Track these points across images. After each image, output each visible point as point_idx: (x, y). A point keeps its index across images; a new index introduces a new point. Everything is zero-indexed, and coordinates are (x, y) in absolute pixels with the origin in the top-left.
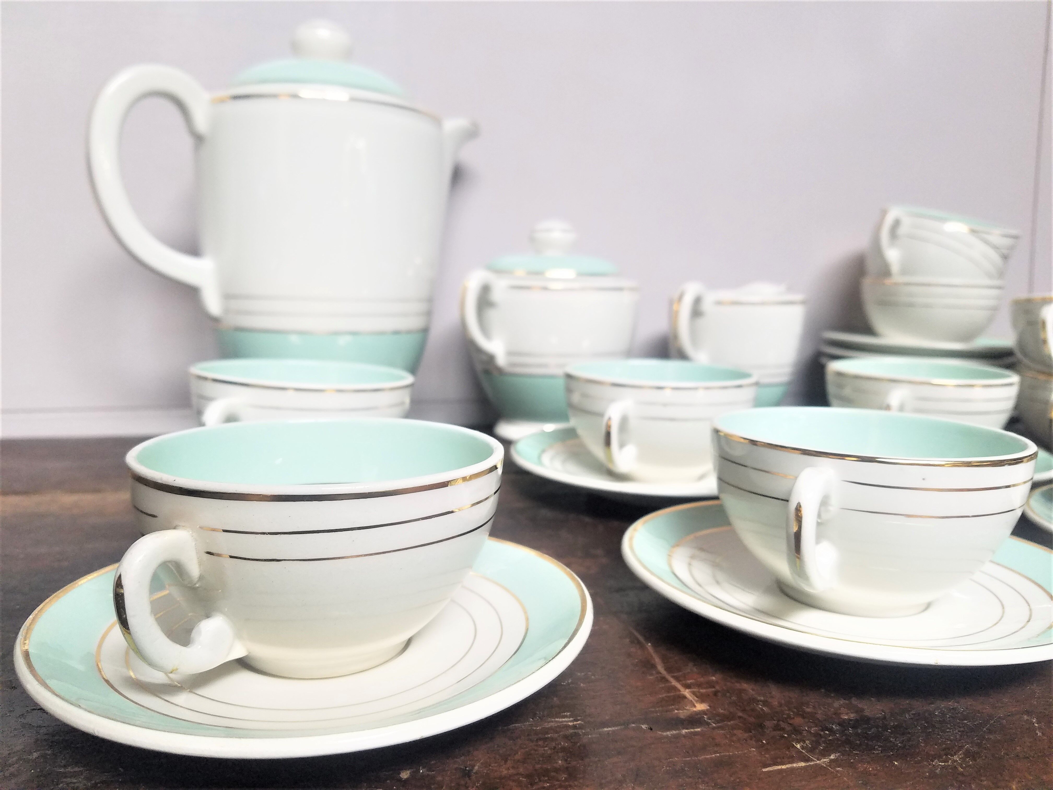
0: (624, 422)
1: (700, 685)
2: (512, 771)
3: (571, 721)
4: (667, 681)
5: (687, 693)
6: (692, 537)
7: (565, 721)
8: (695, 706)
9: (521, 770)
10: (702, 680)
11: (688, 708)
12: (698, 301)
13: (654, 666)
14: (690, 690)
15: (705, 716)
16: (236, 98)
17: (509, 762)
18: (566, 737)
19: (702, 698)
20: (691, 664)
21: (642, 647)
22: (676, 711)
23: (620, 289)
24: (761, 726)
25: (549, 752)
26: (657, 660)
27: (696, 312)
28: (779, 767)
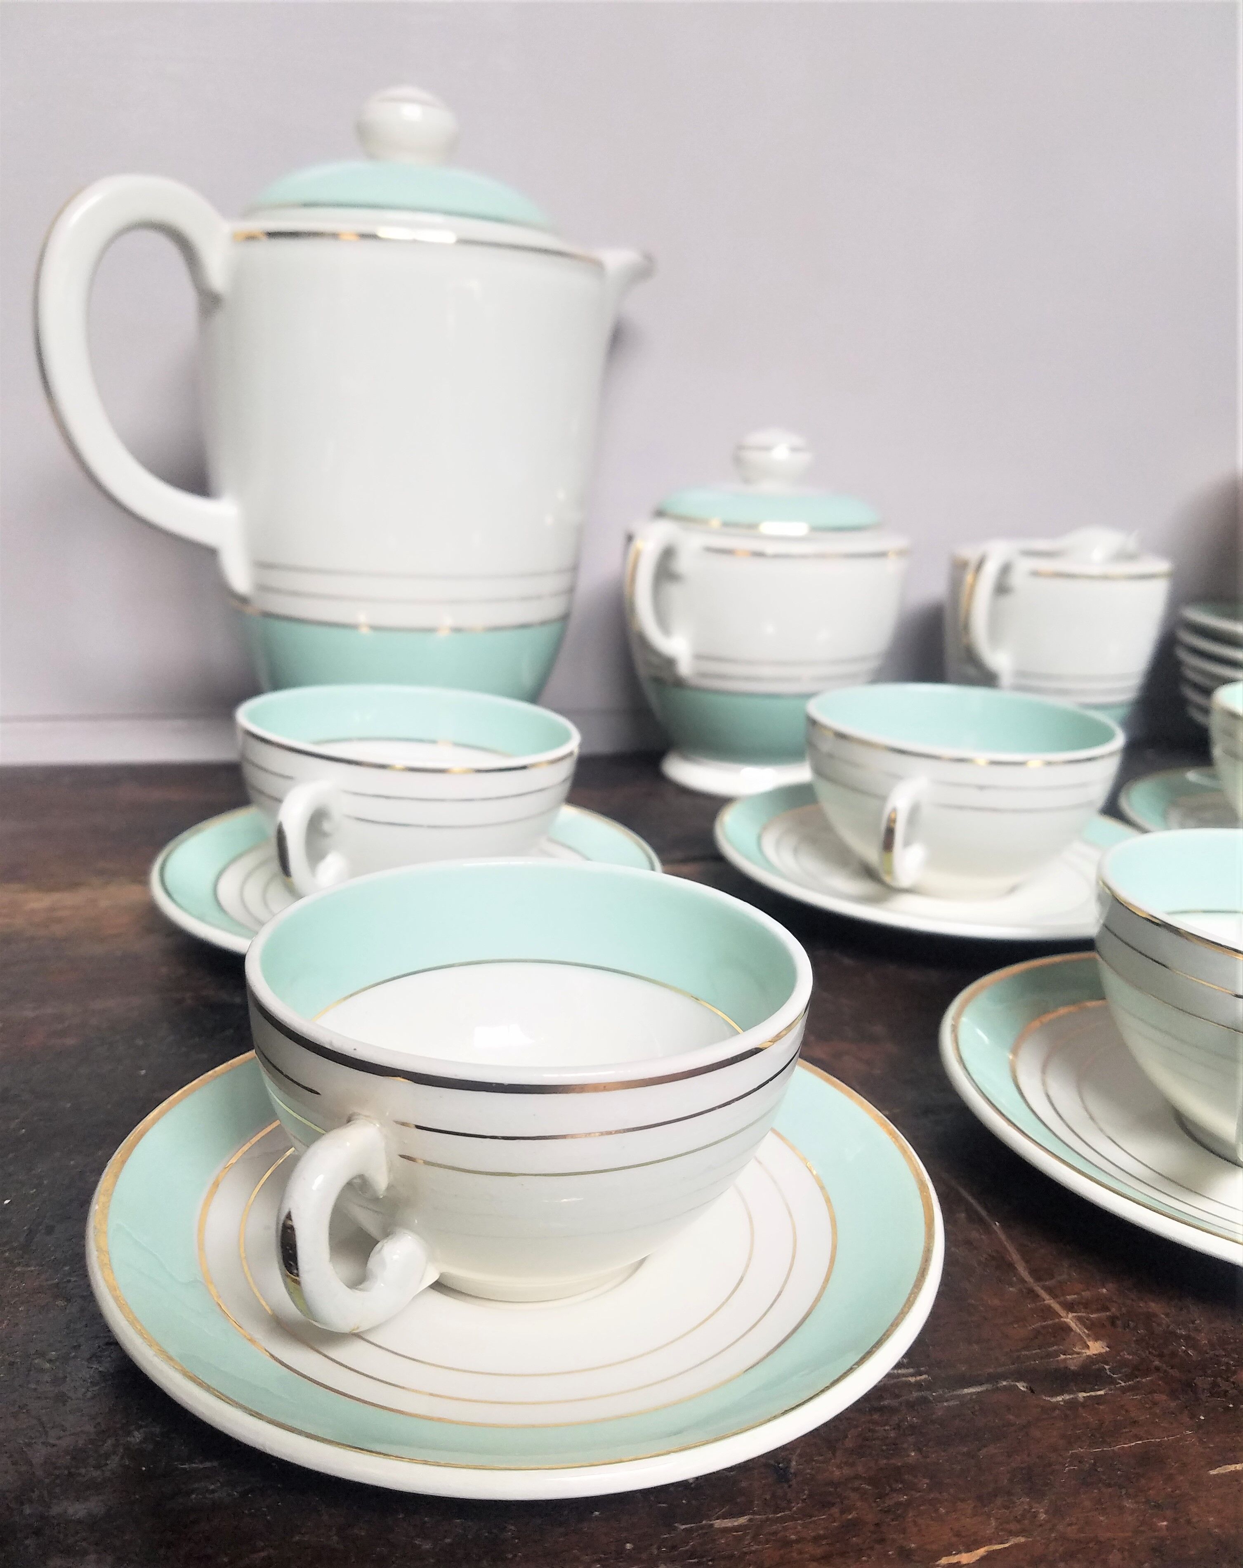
0: (914, 812)
1: (1086, 1305)
2: (847, 1471)
3: (912, 1375)
4: (1036, 1297)
5: (1069, 1319)
6: (1037, 1024)
7: (904, 1375)
8: (1088, 1347)
9: (860, 1469)
10: (1086, 1294)
11: (1077, 1350)
12: (1006, 570)
13: (1011, 1266)
14: (1075, 1314)
15: (1107, 1367)
16: (273, 235)
17: (839, 1453)
18: (911, 1406)
19: (1096, 1330)
20: (1066, 1264)
21: (988, 1230)
22: (1062, 1357)
23: (882, 555)
24: (1189, 1386)
25: (892, 1434)
26: (1015, 1256)
27: (1002, 589)
28: (1232, 1468)
